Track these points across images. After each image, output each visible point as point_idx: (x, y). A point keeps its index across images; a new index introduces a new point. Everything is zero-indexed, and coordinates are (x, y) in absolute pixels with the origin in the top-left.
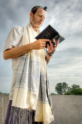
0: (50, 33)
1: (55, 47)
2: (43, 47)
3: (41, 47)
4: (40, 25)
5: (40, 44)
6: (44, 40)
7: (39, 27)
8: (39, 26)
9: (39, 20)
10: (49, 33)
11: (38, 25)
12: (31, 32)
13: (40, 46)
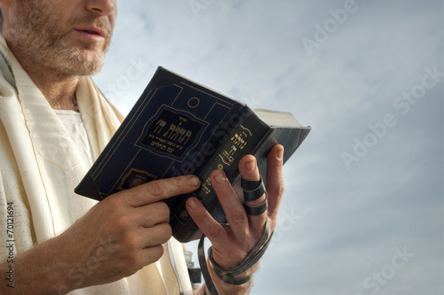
0: (184, 126)
1: (265, 213)
2: (154, 251)
3: (141, 255)
4: (99, 49)
5: (121, 234)
6: (144, 192)
7: (92, 68)
8: (89, 56)
9: (80, 12)
10: (172, 127)
11: (76, 53)
12: (31, 124)
13: (130, 248)
